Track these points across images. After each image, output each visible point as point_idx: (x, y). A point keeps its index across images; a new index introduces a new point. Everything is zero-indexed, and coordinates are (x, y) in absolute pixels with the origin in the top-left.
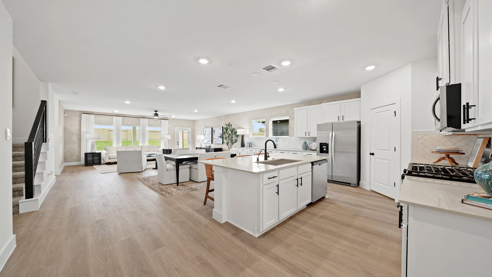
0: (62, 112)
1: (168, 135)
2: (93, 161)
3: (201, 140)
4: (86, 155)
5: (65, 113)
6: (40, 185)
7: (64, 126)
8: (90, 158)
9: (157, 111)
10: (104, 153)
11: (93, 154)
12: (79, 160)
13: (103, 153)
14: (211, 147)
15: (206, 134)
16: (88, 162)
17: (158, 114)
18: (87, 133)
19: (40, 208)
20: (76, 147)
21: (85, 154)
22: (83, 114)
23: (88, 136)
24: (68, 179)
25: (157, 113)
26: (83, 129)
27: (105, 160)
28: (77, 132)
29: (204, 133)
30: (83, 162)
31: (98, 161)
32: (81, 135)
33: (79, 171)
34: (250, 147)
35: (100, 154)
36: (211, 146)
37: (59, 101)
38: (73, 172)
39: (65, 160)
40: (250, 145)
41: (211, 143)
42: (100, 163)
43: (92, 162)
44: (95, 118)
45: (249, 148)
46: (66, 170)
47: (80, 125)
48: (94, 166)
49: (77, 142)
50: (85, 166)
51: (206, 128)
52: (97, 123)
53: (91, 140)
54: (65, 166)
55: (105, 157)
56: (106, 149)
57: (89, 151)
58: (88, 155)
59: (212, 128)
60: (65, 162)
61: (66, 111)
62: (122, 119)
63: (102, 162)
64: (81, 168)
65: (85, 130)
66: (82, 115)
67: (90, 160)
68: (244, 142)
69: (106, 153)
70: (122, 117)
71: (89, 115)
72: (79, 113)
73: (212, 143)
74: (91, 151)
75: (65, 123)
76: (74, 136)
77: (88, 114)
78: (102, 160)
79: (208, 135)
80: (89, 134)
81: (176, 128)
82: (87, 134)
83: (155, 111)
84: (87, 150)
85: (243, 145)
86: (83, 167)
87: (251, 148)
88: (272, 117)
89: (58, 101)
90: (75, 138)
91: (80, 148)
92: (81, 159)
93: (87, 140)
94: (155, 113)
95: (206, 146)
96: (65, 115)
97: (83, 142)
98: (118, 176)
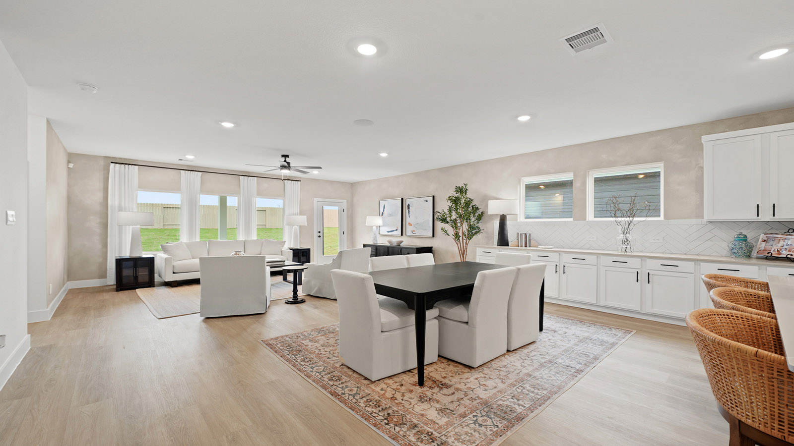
0: (62, 159)
1: (301, 214)
2: (136, 277)
3: (374, 227)
4: (120, 262)
5: (69, 162)
7: (68, 192)
8: (127, 272)
9: (288, 156)
10: (162, 258)
11: (137, 262)
12: (103, 275)
13: (160, 258)
14: (402, 245)
15: (385, 212)
16: (124, 281)
17: (290, 163)
18: (120, 209)
20: (95, 243)
21: (117, 260)
22: (114, 164)
23: (124, 216)
25: (288, 160)
26: (113, 201)
27: (163, 275)
28: (97, 207)
29: (381, 211)
30: (111, 279)
31: (146, 279)
32: (107, 214)
33: (102, 308)
34: (526, 246)
35: (152, 260)
36: (402, 242)
37: (48, 121)
38: (85, 310)
39: (70, 274)
40: (526, 241)
41: (400, 233)
42: (150, 284)
43: (131, 280)
44: (139, 174)
45: (524, 248)
48: (137, 290)
49: (98, 230)
50: (117, 291)
51: (385, 198)
52: (144, 186)
53: (131, 227)
54: (70, 290)
55: (164, 270)
56: (164, 249)
57: (126, 254)
58: (124, 263)
59: (402, 199)
60: (68, 280)
61: (72, 157)
62: (201, 177)
63: (157, 279)
64: (106, 296)
65: (117, 203)
66: (109, 166)
67: (128, 276)
68: (506, 232)
69: (166, 259)
70: (200, 173)
71: (127, 166)
72: (102, 163)
73: (402, 235)
74: (131, 252)
75: (69, 186)
76: (91, 217)
77: (123, 165)
78: (155, 275)
79: (390, 215)
80: (125, 211)
81: (315, 200)
82: (121, 213)
83: (283, 156)
84: (120, 250)
85: (503, 241)
86: (111, 293)
87: (528, 248)
88: (598, 166)
89: (46, 121)
90: (94, 223)
91: (105, 246)
92: (108, 272)
93: (120, 227)
94: (283, 160)
95: (390, 242)
96: (71, 166)
97: (112, 232)
98: (203, 325)
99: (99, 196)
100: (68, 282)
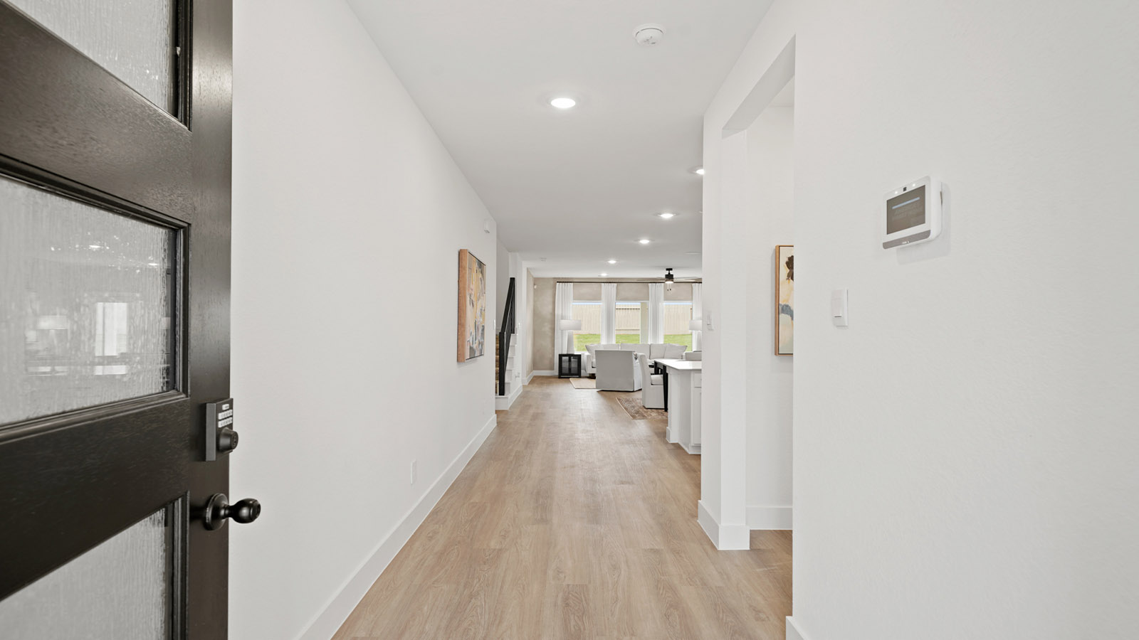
0: (532, 283)
2: (570, 370)
4: (561, 356)
5: (534, 285)
6: (511, 370)
7: (534, 306)
8: (565, 365)
9: (671, 269)
11: (571, 357)
12: (552, 368)
13: (585, 356)
16: (563, 371)
17: (672, 275)
18: (562, 318)
19: (510, 408)
20: (548, 343)
21: (560, 355)
22: (558, 283)
23: (563, 322)
24: (536, 390)
25: (671, 272)
26: (558, 311)
27: (586, 370)
28: (549, 317)
30: (556, 372)
31: (576, 371)
32: (555, 321)
33: (550, 383)
35: (580, 357)
38: (542, 384)
39: (534, 365)
42: (579, 375)
43: (567, 372)
44: (574, 289)
46: (536, 380)
47: (554, 303)
48: (571, 379)
49: (550, 334)
50: (560, 377)
52: (578, 298)
53: (568, 331)
54: (535, 377)
55: (586, 364)
56: (588, 350)
57: (565, 351)
58: (563, 358)
60: (534, 369)
61: (536, 281)
62: (617, 287)
64: (553, 380)
65: (560, 313)
66: (556, 285)
67: (566, 368)
69: (588, 356)
70: (616, 284)
71: (566, 284)
72: (552, 282)
74: (567, 350)
75: (535, 301)
76: (546, 324)
77: (564, 283)
78: (582, 371)
80: (565, 319)
83: (667, 269)
84: (562, 350)
86: (555, 379)
89: (526, 269)
90: (547, 328)
91: (553, 344)
92: (554, 365)
93: (562, 332)
94: (667, 273)
96: (535, 287)
97: (557, 334)
98: (598, 395)
99: (550, 307)
100: (534, 371)
